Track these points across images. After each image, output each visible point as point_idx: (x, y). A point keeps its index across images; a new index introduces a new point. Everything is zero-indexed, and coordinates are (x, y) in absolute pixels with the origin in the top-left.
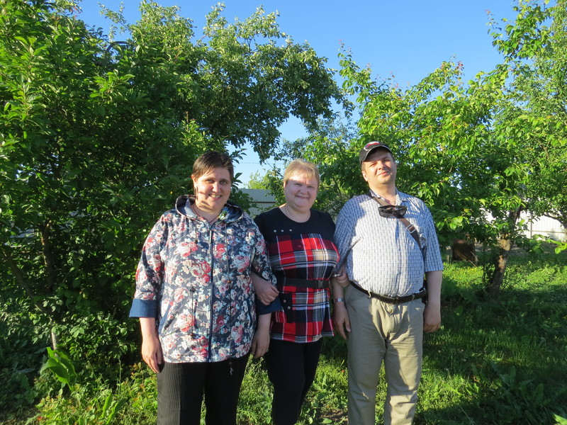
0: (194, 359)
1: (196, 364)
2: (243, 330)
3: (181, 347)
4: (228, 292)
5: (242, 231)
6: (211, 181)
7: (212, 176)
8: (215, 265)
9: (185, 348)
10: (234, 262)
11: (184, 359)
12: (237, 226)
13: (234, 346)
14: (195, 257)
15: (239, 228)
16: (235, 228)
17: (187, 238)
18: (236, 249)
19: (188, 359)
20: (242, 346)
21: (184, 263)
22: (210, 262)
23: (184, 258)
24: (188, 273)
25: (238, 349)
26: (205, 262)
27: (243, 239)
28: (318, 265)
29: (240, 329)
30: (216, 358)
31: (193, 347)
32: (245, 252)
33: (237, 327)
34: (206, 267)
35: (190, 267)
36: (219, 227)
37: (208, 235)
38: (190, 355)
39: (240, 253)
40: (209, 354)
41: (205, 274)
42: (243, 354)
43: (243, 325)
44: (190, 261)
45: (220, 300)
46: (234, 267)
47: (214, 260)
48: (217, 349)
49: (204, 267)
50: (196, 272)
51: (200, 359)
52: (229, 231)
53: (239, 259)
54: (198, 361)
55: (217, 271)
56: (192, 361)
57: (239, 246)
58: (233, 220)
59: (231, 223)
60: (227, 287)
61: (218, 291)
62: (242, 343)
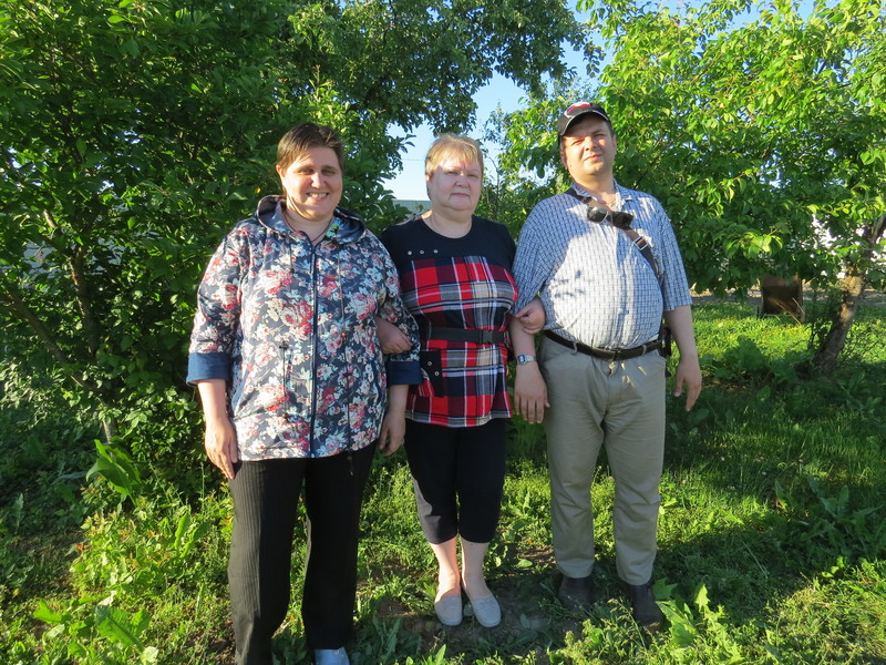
0: (288, 453)
1: (291, 461)
2: (366, 408)
3: (266, 435)
4: (341, 350)
5: (363, 257)
8: (321, 308)
9: (273, 437)
10: (352, 304)
11: (271, 454)
12: (356, 248)
13: (349, 434)
14: (288, 295)
15: (359, 251)
16: (352, 251)
17: (276, 264)
18: (352, 284)
19: (277, 454)
20: (364, 433)
21: (270, 304)
22: (312, 303)
23: (270, 296)
24: (276, 320)
25: (355, 438)
26: (305, 303)
27: (364, 270)
28: (480, 305)
29: (360, 408)
30: (323, 452)
31: (286, 435)
32: (369, 289)
33: (356, 405)
34: (306, 310)
35: (279, 311)
36: (326, 248)
37: (310, 261)
38: (281, 448)
39: (360, 289)
40: (313, 445)
41: (305, 322)
42: (363, 444)
43: (366, 402)
44: (280, 300)
45: (327, 362)
46: (351, 311)
47: (317, 299)
48: (323, 438)
49: (302, 311)
50: (289, 318)
51: (297, 453)
52: (343, 255)
53: (359, 298)
54: (294, 456)
55: (323, 318)
56: (285, 456)
57: (359, 279)
58: (350, 240)
59: (346, 243)
60: (339, 343)
61: (325, 349)
62: (363, 428)
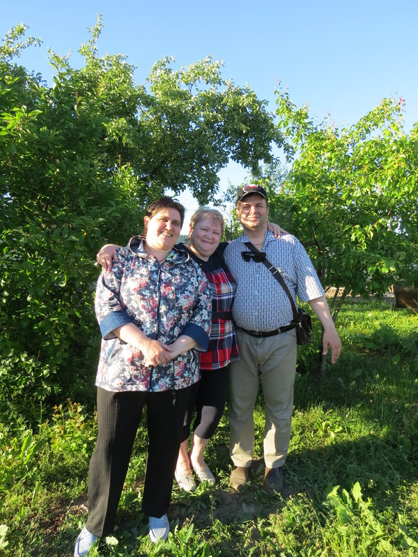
0: (136, 388)
1: (138, 393)
2: (185, 365)
3: (124, 376)
4: (172, 329)
5: (188, 271)
6: (165, 220)
7: (167, 215)
8: (162, 302)
9: (128, 378)
10: (180, 301)
11: (125, 388)
12: (184, 267)
13: (173, 379)
14: (143, 292)
15: (186, 268)
16: (181, 269)
17: (137, 274)
18: (181, 289)
19: (129, 388)
20: (183, 380)
21: (133, 297)
22: (157, 299)
23: (133, 293)
24: (136, 307)
25: (177, 382)
26: (153, 299)
27: (189, 280)
28: (225, 297)
29: (182, 364)
30: (157, 389)
31: (136, 377)
32: (190, 292)
33: (180, 362)
34: (153, 303)
35: (138, 301)
36: (166, 267)
37: (157, 274)
38: (132, 385)
39: (186, 292)
40: (151, 384)
41: (152, 310)
42: (183, 386)
43: (185, 360)
44: (139, 296)
45: (164, 335)
46: (180, 305)
47: (160, 297)
48: (157, 380)
49: (151, 303)
50: (144, 307)
51: (142, 388)
52: (177, 271)
53: (185, 298)
54: (140, 390)
55: (163, 308)
56: (134, 390)
57: (185, 285)
58: (181, 262)
59: (178, 264)
60: (172, 324)
61: (164, 327)
62: (182, 377)
